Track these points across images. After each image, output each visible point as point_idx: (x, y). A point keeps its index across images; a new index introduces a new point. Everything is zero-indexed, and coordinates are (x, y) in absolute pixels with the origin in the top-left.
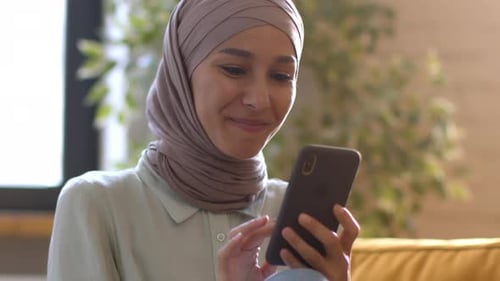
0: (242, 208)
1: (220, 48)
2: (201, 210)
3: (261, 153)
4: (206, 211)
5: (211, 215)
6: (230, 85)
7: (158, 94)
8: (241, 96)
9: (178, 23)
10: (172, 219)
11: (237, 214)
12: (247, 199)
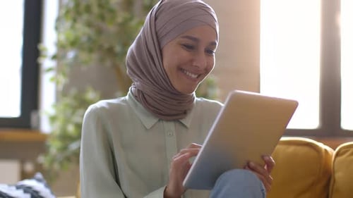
0: (181, 119)
1: (181, 35)
2: (159, 120)
3: (194, 93)
4: (162, 120)
5: (164, 122)
6: (185, 54)
7: (134, 51)
8: (192, 61)
9: (156, 19)
10: (145, 127)
11: (179, 121)
12: (185, 113)
